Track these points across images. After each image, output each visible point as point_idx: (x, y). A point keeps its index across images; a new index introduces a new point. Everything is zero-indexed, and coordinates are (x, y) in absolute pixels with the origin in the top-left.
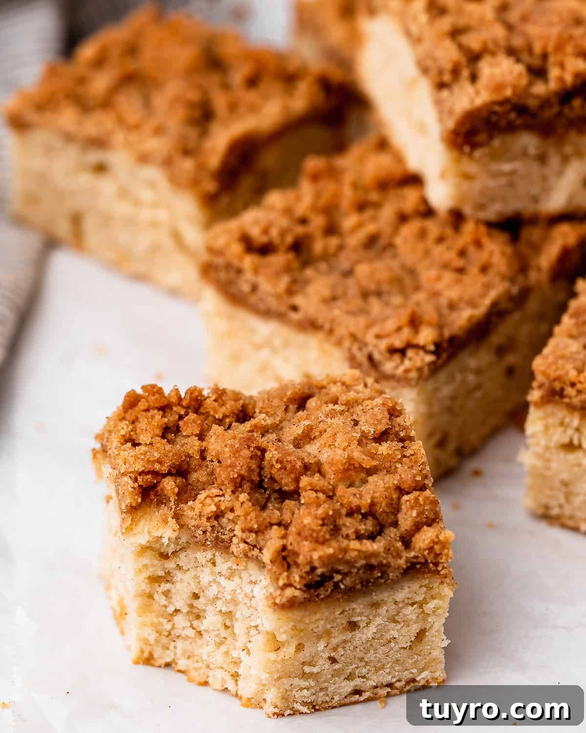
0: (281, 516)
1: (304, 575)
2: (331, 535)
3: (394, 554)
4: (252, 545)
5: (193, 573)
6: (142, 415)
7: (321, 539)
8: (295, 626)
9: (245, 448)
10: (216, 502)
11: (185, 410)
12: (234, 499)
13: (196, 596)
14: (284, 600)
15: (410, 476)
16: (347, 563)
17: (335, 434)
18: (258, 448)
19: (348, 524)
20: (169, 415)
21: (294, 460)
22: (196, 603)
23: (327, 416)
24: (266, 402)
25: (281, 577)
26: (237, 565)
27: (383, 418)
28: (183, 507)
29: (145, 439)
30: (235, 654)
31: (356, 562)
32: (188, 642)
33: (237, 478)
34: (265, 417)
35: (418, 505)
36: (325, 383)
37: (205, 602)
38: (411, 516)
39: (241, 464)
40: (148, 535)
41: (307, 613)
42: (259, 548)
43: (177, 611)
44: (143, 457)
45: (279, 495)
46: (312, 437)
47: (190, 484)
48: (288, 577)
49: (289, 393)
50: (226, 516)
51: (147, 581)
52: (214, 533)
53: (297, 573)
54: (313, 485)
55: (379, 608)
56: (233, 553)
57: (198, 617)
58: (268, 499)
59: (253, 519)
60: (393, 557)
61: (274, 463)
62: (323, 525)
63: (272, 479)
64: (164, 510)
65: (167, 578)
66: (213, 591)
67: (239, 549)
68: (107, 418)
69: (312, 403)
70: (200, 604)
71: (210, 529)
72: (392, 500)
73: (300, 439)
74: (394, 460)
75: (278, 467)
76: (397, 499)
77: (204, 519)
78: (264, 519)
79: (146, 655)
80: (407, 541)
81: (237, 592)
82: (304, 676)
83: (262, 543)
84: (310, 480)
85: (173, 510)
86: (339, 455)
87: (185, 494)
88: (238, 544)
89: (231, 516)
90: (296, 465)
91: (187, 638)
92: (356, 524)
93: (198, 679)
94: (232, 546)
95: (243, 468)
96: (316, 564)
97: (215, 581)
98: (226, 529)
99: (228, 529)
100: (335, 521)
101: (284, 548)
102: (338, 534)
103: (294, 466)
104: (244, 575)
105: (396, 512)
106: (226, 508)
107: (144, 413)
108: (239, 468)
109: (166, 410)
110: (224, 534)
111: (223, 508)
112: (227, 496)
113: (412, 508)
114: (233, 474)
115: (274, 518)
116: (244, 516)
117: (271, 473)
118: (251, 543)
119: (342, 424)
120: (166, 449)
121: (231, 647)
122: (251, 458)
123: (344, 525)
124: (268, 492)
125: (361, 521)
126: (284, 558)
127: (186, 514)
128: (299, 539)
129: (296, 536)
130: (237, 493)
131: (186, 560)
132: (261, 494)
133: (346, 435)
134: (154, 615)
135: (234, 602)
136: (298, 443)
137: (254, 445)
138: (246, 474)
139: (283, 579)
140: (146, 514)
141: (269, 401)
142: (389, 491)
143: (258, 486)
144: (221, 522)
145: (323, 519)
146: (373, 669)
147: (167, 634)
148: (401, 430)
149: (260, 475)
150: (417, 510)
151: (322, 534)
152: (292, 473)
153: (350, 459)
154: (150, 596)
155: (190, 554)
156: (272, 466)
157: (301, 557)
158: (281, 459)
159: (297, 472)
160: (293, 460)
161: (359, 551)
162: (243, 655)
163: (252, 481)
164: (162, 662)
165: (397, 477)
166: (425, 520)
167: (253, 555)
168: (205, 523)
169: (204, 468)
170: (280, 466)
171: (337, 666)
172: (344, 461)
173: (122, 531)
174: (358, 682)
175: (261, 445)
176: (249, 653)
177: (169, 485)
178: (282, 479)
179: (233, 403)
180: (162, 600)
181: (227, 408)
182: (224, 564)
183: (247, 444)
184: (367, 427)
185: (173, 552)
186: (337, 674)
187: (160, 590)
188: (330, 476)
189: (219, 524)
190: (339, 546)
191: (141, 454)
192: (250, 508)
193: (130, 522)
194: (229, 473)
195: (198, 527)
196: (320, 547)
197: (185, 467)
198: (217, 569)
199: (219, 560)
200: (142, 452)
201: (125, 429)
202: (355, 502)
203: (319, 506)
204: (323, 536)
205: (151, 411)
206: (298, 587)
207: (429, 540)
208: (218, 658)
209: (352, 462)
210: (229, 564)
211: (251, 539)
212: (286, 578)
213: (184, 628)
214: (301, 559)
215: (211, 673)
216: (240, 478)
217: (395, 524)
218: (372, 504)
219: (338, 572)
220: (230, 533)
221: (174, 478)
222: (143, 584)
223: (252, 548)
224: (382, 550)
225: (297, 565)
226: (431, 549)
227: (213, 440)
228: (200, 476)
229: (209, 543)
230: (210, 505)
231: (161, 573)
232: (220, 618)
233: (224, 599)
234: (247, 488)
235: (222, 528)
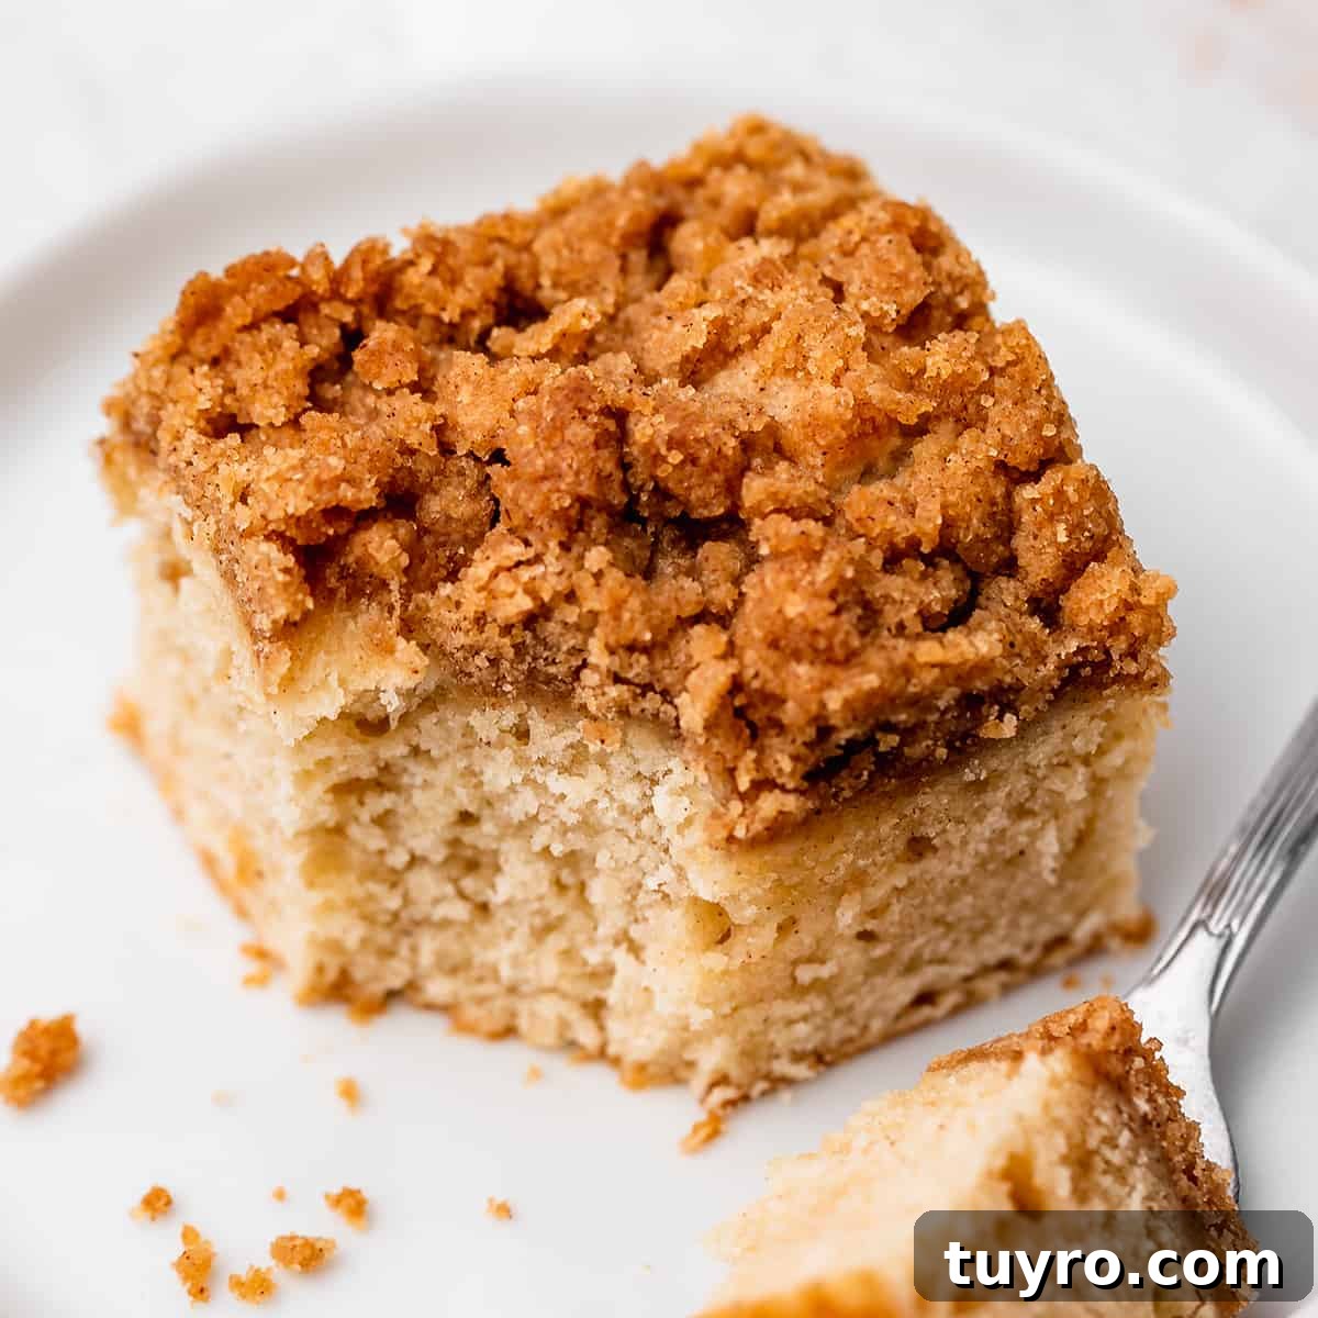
0: (704, 593)
1: (803, 751)
2: (863, 634)
3: (1027, 654)
4: (638, 685)
5: (462, 764)
6: (241, 343)
7: (839, 653)
8: (779, 880)
9: (573, 418)
10: (526, 584)
11: (353, 310)
12: (571, 567)
13: (466, 818)
14: (758, 827)
15: (1025, 429)
16: (915, 702)
17: (799, 337)
18: (607, 411)
19: (896, 595)
20: (315, 331)
21: (716, 434)
22: (469, 835)
23: (756, 280)
24: (565, 252)
25: (741, 766)
26: (603, 742)
27: (909, 268)
28: (424, 600)
29: (271, 412)
30: (593, 957)
31: (935, 695)
32: (450, 933)
33: (571, 506)
34: (586, 307)
35: (1065, 509)
36: (696, 168)
37: (495, 832)
38: (1054, 542)
39: (575, 466)
40: (341, 691)
41: (812, 842)
42: (658, 689)
43: (415, 861)
44: (299, 476)
45: (680, 530)
46: (731, 348)
47: (427, 531)
48: (758, 762)
49: (622, 221)
50: (557, 615)
51: (330, 797)
52: (522, 661)
53: (782, 751)
54: (782, 497)
55: (985, 791)
56: (583, 707)
57: (472, 866)
58: (655, 549)
59: (637, 615)
60: (1026, 663)
61: (663, 451)
62: (837, 612)
63: (662, 493)
64: (370, 613)
65: (385, 779)
66: (526, 803)
67: (603, 700)
68: (136, 355)
69: (689, 240)
70: (483, 835)
71: (510, 653)
72: (993, 503)
73: (698, 360)
74: (972, 389)
75: (676, 462)
76: (1004, 498)
77: (492, 631)
78: (663, 612)
79: (332, 975)
80: (1047, 607)
81: (601, 805)
82: (797, 990)
83: (669, 677)
84: (772, 485)
85: (397, 612)
86: (832, 401)
87: (423, 562)
88: (601, 686)
89: (571, 614)
90: (724, 449)
91: (445, 924)
92: (915, 588)
93: (487, 1026)
94: (579, 690)
95: (582, 477)
96: (835, 721)
97: (527, 781)
98: (559, 650)
99: (565, 648)
100: (863, 593)
101: (737, 685)
102: (876, 625)
103: (720, 451)
104: (619, 763)
105: (1006, 535)
106: (556, 594)
107: (246, 337)
108: (569, 479)
109: (301, 317)
110: (554, 662)
111: (546, 597)
112: (549, 558)
113: (1051, 518)
114: (558, 499)
115: (689, 603)
116: (610, 610)
117: (654, 478)
118: (637, 681)
119: (810, 306)
120: (350, 445)
121: (581, 938)
122: (597, 445)
123: (887, 597)
124: (650, 529)
125: (924, 576)
126: (739, 713)
127: (435, 616)
128: (774, 656)
129: (766, 652)
130: (576, 550)
131: (437, 732)
132: (636, 537)
133: (829, 337)
134: (352, 878)
135: (588, 825)
136: (696, 370)
137: (597, 406)
138: (592, 493)
139: (748, 771)
140: (323, 632)
141: (571, 250)
142: (982, 480)
143: (624, 519)
144: (543, 632)
145: (833, 595)
146: (965, 938)
147: (387, 918)
148: (957, 290)
149: (626, 486)
150: (1067, 521)
151: (840, 637)
152: (716, 470)
153: (862, 404)
154: (339, 830)
155: (450, 717)
156: (658, 459)
157: (790, 706)
158: (677, 436)
159: (730, 465)
160: (710, 432)
161: (942, 666)
162: (621, 957)
163: (607, 508)
164: (378, 989)
165: (992, 435)
166: (1088, 545)
167: (643, 711)
168: (497, 639)
169: (455, 480)
170: (681, 457)
171: (879, 951)
172: (849, 416)
173: (269, 690)
174: (929, 975)
175: (613, 401)
176: (635, 949)
177: (382, 547)
178: (689, 488)
179: (480, 271)
180: (375, 840)
181: (470, 291)
182: (554, 738)
183: (575, 407)
184: (874, 299)
185: (401, 717)
186: (878, 967)
187: (365, 815)
188: (811, 459)
189: (535, 637)
190: (890, 660)
191: (293, 468)
192: (622, 586)
193: (288, 665)
194: (548, 499)
195: (475, 651)
196: (841, 674)
197: (406, 484)
198: (533, 751)
199: (538, 726)
200: (295, 462)
201: (207, 390)
202: (902, 527)
203: (815, 557)
204: (845, 643)
205: (264, 326)
206: (791, 785)
207: (1115, 602)
208: (548, 967)
209: (867, 414)
210: (572, 736)
211: (637, 669)
212: (752, 766)
213: (437, 901)
214: (790, 713)
215: (523, 1007)
216: (577, 505)
217: (1010, 566)
218: (948, 524)
219: (889, 728)
220: (573, 659)
221: (390, 526)
222: (320, 808)
223: (638, 691)
224: (998, 650)
225: (780, 728)
226: (1117, 626)
227: (465, 396)
228: (452, 505)
229: (508, 688)
230: (512, 595)
231: (367, 772)
232: (543, 869)
233: (556, 821)
234: (599, 530)
235: (546, 646)
